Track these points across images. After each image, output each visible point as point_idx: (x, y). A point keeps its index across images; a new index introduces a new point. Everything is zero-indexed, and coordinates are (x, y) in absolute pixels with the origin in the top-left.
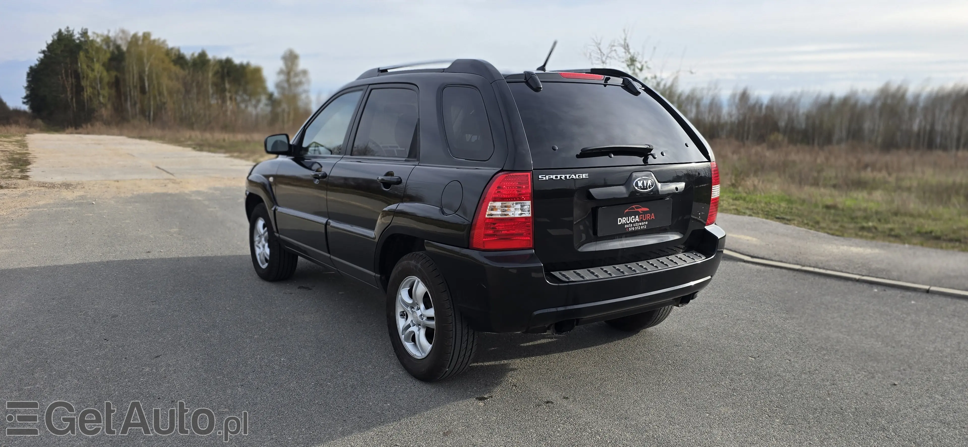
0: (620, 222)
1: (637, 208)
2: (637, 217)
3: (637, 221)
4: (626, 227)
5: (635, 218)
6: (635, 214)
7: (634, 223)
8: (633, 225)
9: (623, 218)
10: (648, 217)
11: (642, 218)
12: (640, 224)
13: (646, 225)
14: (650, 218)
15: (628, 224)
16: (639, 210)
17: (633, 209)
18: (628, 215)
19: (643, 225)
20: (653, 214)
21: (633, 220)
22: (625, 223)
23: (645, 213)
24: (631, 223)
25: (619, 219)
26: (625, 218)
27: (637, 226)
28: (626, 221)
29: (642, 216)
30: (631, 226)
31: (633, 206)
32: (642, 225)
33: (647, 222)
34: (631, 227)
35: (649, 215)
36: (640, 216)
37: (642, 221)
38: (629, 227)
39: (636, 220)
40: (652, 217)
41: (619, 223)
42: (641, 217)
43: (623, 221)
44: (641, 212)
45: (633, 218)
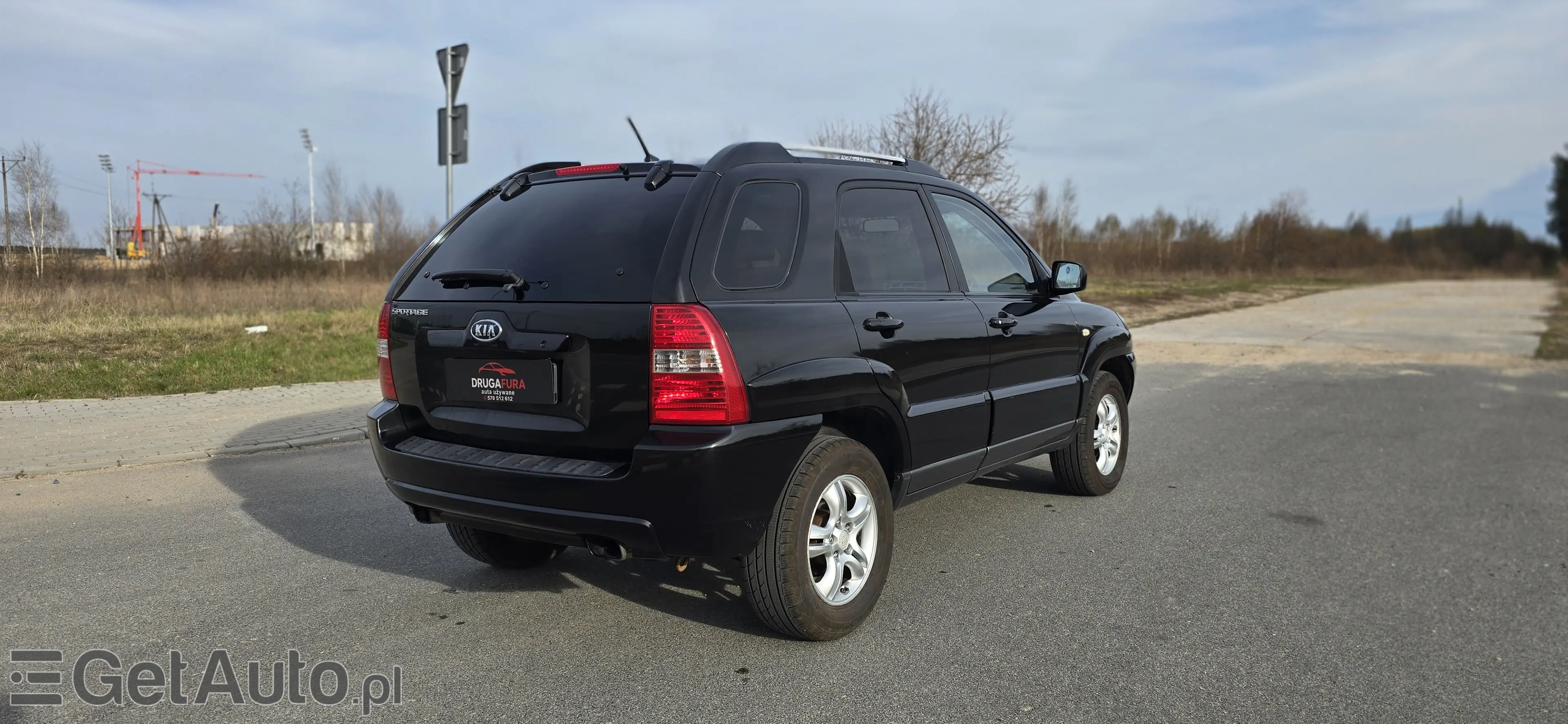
0: (474, 384)
1: (496, 366)
2: (498, 380)
3: (498, 387)
4: (483, 393)
5: (495, 382)
6: (496, 376)
7: (494, 389)
8: (492, 392)
9: (479, 379)
10: (514, 384)
11: (504, 384)
12: (504, 393)
13: (512, 396)
14: (518, 385)
15: (486, 389)
16: (500, 371)
17: (489, 367)
18: (485, 375)
19: (508, 396)
20: (522, 381)
21: (492, 385)
22: (482, 387)
23: (509, 376)
24: (489, 388)
25: (473, 379)
26: (481, 379)
27: (498, 395)
28: (482, 384)
29: (504, 380)
30: (491, 393)
31: (490, 364)
32: (506, 395)
33: (513, 392)
34: (489, 395)
35: (516, 380)
36: (503, 380)
37: (505, 388)
38: (487, 395)
39: (497, 385)
40: (521, 386)
41: (473, 386)
42: (504, 382)
43: (479, 383)
44: (503, 375)
45: (491, 382)
